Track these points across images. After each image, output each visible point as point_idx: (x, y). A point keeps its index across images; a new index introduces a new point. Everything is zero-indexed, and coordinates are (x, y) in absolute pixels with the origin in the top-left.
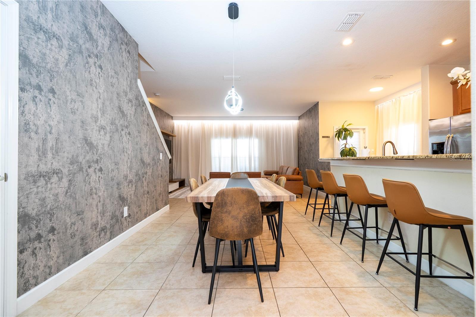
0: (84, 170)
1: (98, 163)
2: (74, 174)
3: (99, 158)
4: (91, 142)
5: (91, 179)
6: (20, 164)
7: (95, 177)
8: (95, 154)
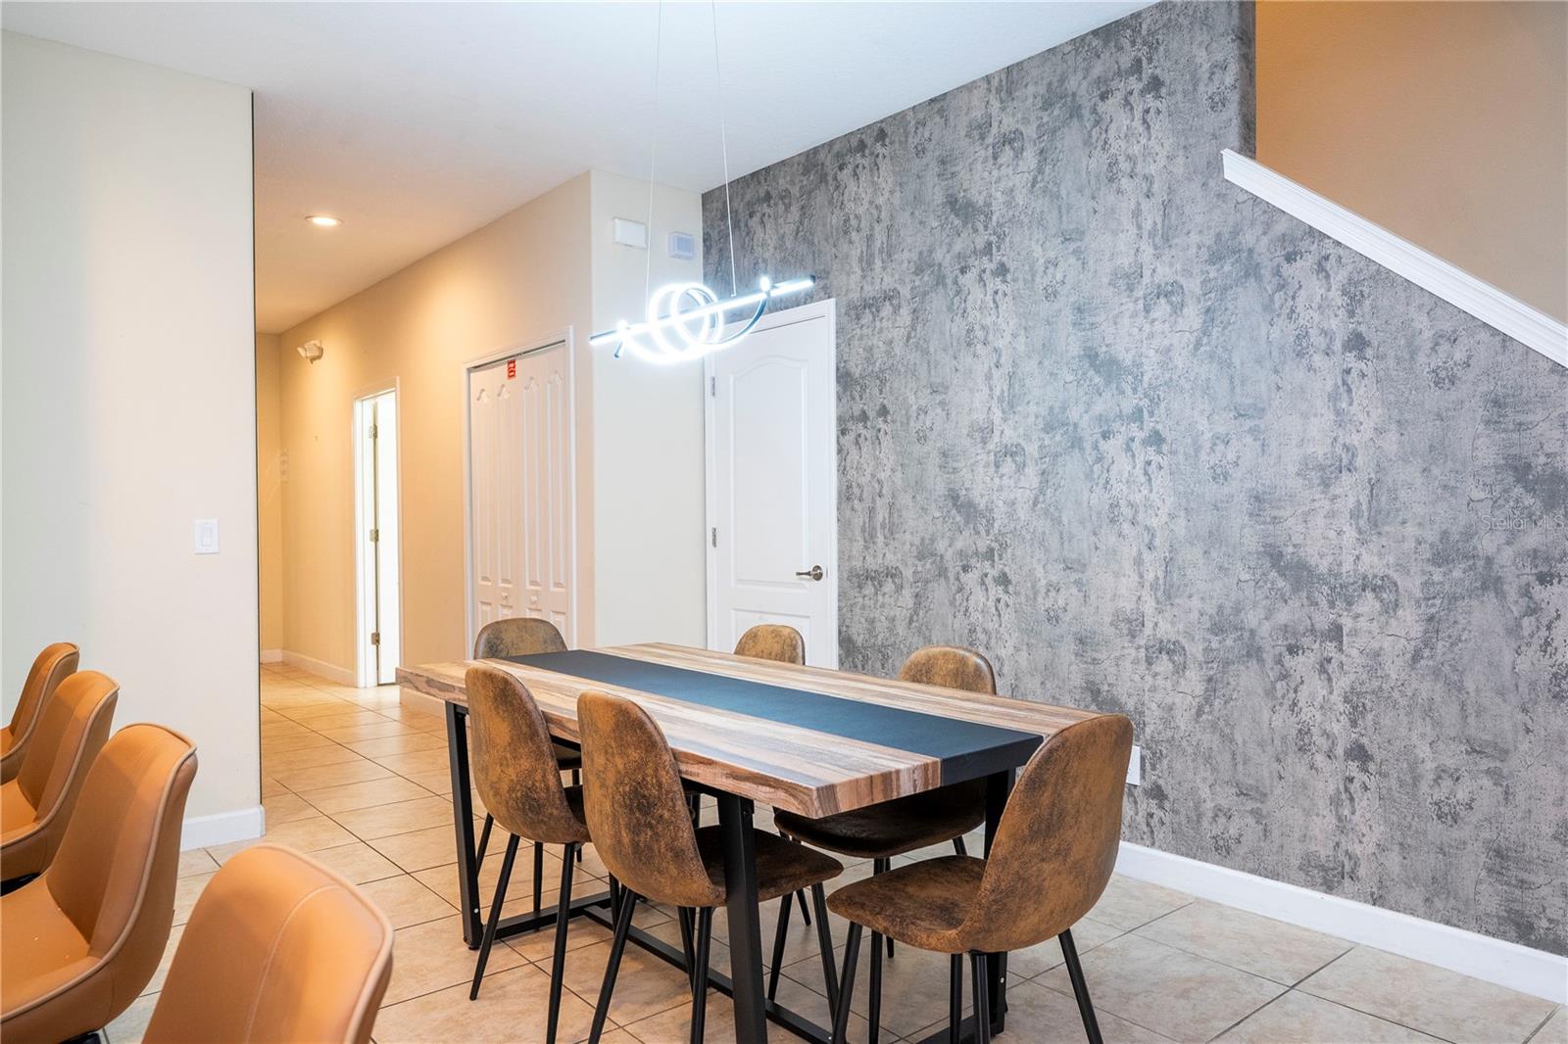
0: (949, 574)
1: (994, 560)
2: (927, 582)
3: (995, 545)
4: (969, 502)
5: (972, 603)
6: (841, 552)
7: (984, 600)
8: (983, 533)
